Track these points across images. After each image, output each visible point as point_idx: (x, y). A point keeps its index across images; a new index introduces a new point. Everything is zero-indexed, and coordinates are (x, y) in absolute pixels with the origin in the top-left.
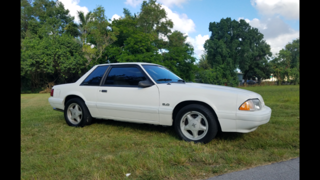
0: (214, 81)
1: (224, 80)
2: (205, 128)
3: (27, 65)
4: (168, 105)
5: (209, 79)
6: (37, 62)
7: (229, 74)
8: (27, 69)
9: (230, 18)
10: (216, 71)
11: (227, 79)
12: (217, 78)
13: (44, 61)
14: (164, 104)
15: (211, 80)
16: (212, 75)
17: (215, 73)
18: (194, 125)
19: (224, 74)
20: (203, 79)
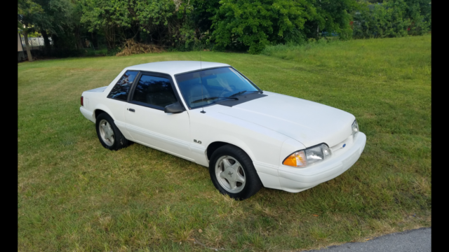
0: (386, 25)
1: (406, 22)
2: (243, 180)
3: (94, 17)
4: (200, 142)
5: (379, 20)
6: (107, 11)
7: (418, 10)
8: (95, 23)
10: (393, 6)
11: (412, 19)
12: (394, 19)
13: (115, 9)
14: (195, 141)
15: (381, 22)
16: (384, 14)
17: (390, 10)
18: (230, 174)
19: (407, 10)
20: (368, 20)
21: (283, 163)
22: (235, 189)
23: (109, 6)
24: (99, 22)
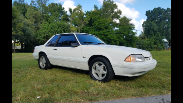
0: (148, 47)
1: (155, 46)
2: (105, 73)
3: (42, 37)
4: (85, 57)
5: (145, 45)
6: (47, 36)
7: (158, 42)
8: (42, 40)
9: (160, 8)
10: (150, 40)
11: (157, 45)
12: (150, 45)
13: (50, 35)
14: (83, 57)
15: (146, 46)
16: (147, 43)
17: (149, 42)
18: (99, 70)
19: (155, 42)
20: (141, 45)
21: (125, 61)
22: (101, 78)
23: (48, 34)
24: (43, 40)
